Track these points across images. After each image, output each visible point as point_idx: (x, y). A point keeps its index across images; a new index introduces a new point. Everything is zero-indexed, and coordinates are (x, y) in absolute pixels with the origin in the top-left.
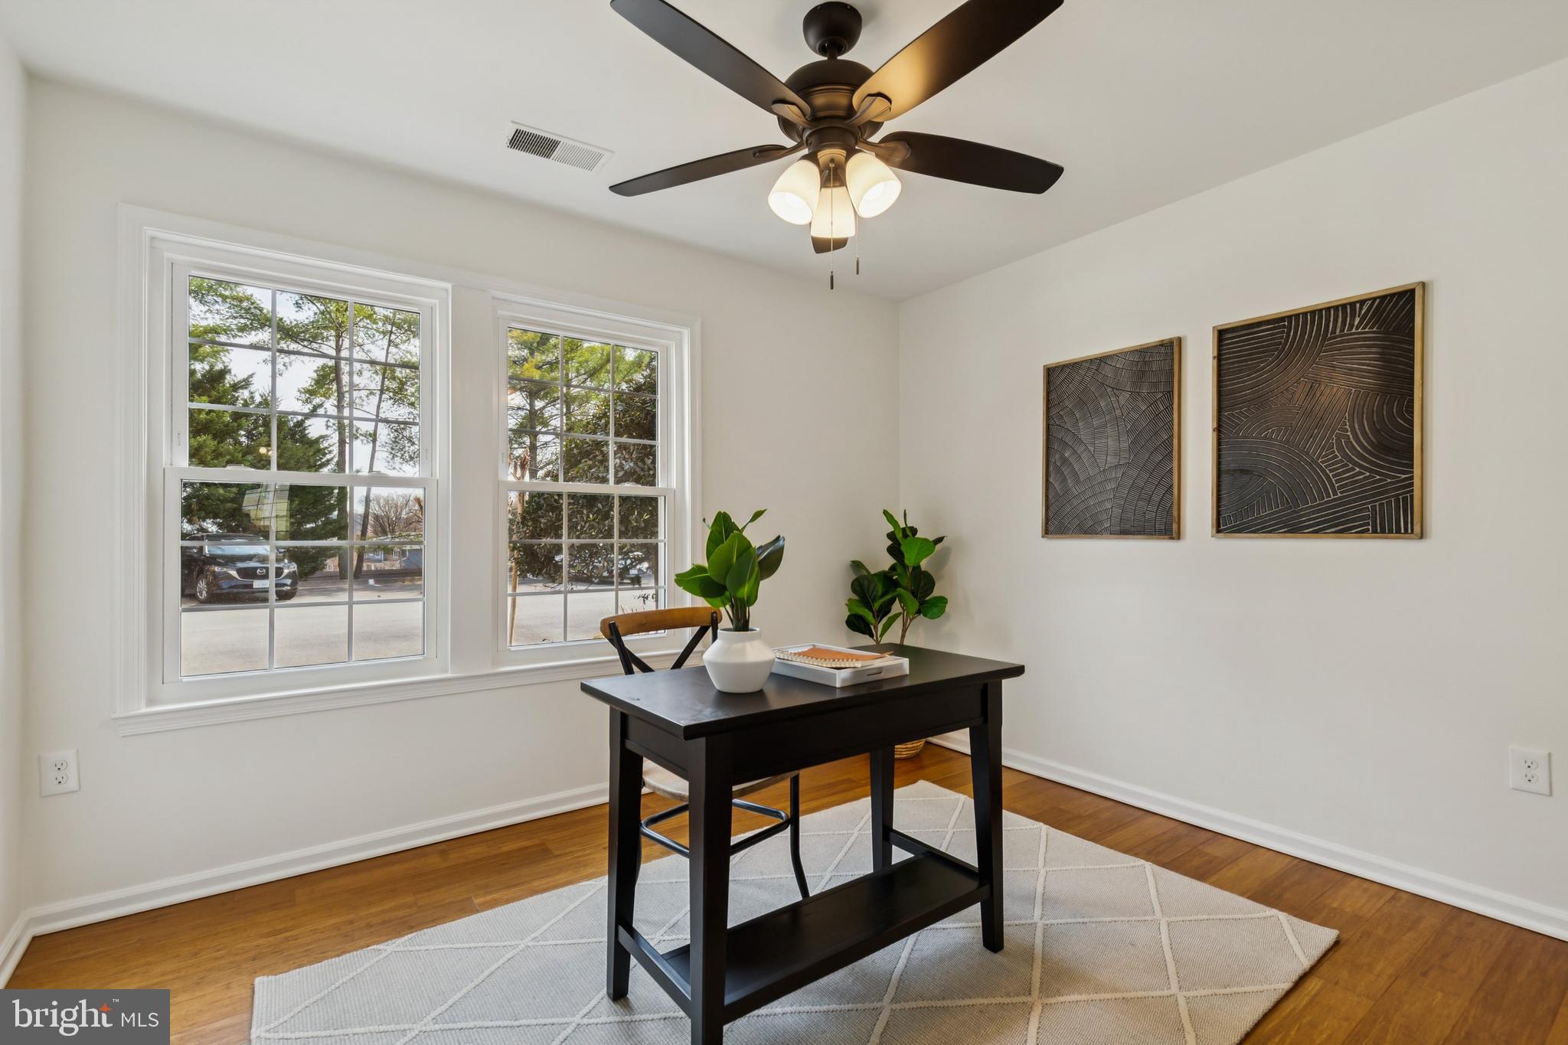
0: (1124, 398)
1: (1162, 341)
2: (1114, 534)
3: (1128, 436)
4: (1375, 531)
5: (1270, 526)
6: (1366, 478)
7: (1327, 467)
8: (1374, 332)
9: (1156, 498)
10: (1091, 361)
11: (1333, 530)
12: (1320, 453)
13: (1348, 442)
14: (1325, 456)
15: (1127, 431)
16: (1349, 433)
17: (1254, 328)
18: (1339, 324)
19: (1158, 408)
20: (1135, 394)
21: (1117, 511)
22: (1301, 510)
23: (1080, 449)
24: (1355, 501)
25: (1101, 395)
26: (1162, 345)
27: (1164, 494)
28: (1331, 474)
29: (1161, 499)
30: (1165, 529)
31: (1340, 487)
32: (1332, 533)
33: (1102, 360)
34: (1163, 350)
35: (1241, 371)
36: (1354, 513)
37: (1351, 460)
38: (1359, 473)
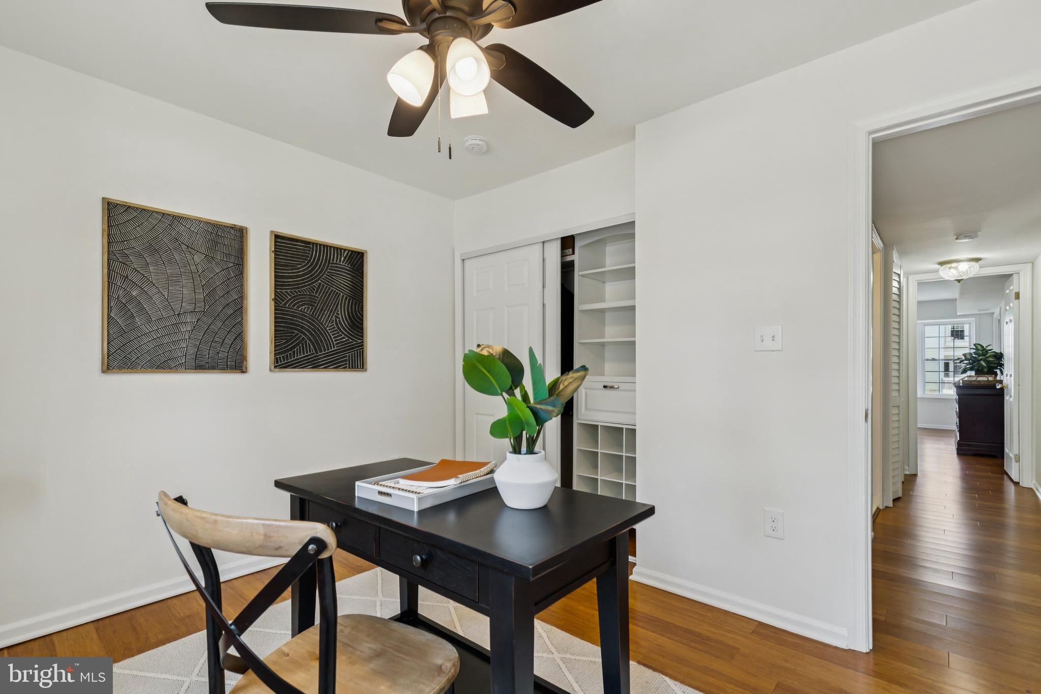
0: (198, 258)
1: (235, 225)
2: (189, 369)
3: (203, 289)
4: (349, 368)
5: (304, 364)
6: (346, 341)
7: (331, 332)
8: (349, 267)
9: (228, 341)
10: (164, 214)
11: (333, 367)
12: (328, 324)
13: (340, 321)
14: (330, 326)
15: (203, 286)
16: (340, 316)
17: (294, 242)
18: (335, 257)
19: (229, 273)
20: (209, 258)
21: (192, 351)
22: (319, 356)
23: (152, 291)
24: (342, 352)
25: (175, 249)
26: (232, 228)
27: (235, 339)
28: (332, 337)
29: (232, 343)
30: (235, 366)
31: (336, 344)
32: (322, 368)
33: (177, 219)
34: (232, 232)
35: (287, 266)
36: (342, 358)
37: (341, 331)
38: (344, 338)
